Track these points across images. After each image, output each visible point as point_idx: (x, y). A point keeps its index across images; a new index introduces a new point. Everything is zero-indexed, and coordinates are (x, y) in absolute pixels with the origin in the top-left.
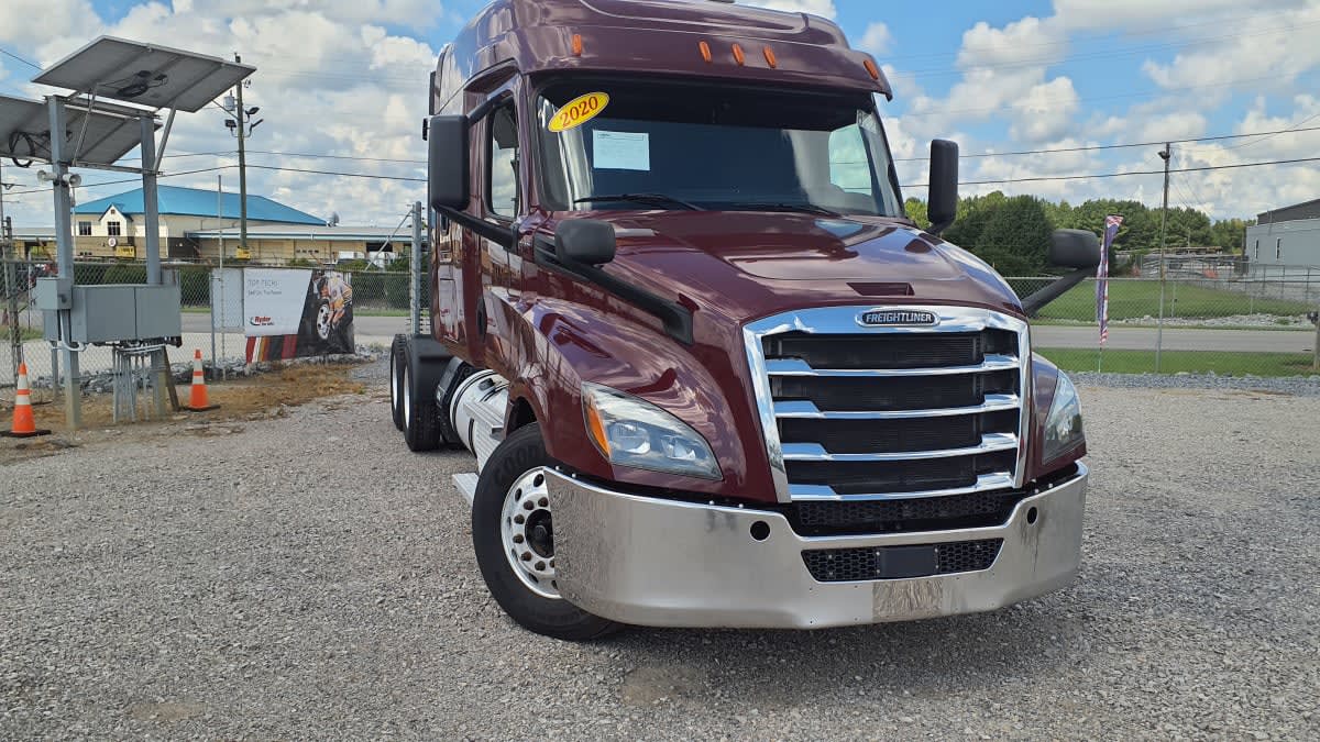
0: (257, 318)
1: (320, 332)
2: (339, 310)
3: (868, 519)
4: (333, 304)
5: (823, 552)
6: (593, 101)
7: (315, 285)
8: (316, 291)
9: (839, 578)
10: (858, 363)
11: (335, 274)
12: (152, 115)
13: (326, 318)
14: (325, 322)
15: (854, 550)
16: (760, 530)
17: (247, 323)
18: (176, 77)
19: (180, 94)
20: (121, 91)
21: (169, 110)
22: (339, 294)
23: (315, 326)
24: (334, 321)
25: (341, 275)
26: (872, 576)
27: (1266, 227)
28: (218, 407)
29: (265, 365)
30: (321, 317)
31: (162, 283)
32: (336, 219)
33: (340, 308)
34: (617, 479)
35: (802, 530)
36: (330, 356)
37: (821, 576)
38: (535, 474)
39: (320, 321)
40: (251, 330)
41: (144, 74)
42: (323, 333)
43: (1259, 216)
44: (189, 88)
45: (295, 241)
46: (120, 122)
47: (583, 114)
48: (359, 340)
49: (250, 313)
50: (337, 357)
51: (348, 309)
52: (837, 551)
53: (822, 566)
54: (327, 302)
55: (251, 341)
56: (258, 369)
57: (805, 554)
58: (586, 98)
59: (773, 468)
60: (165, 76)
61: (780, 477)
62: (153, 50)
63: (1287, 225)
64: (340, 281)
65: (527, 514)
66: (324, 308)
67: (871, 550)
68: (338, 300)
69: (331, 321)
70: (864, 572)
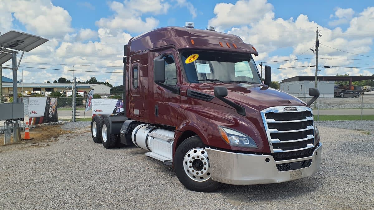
0: (32, 112)
1: (50, 116)
2: (54, 109)
3: (288, 156)
4: (53, 107)
5: (280, 164)
6: (195, 56)
7: (48, 102)
8: (48, 104)
9: (283, 170)
10: (283, 119)
11: (53, 98)
12: (16, 53)
13: (51, 111)
14: (51, 113)
15: (286, 164)
16: (267, 160)
17: (29, 113)
18: (27, 42)
19: (26, 47)
20: (10, 45)
21: (22, 51)
22: (54, 104)
23: (48, 114)
24: (54, 112)
25: (54, 98)
26: (290, 169)
27: (284, 84)
28: (33, 139)
29: (34, 126)
30: (50, 111)
31: (18, 102)
32: (22, 81)
33: (55, 108)
34: (232, 149)
35: (276, 159)
36: (51, 123)
37: (280, 170)
38: (194, 150)
39: (50, 112)
40: (31, 116)
41: (18, 41)
42: (51, 116)
43: (282, 80)
44: (29, 45)
45: (9, 88)
46: (5, 54)
47: (193, 59)
48: (59, 118)
49: (30, 110)
50: (53, 123)
51: (56, 108)
52: (283, 164)
53: (281, 168)
54: (51, 107)
55: (31, 119)
56: (32, 127)
57: (277, 165)
58: (193, 55)
59: (270, 145)
60: (23, 41)
61: (271, 147)
62: (24, 34)
63: (290, 83)
64: (54, 100)
65: (192, 160)
66: (51, 108)
67: (289, 163)
68: (54, 106)
69: (53, 112)
70: (288, 169)
